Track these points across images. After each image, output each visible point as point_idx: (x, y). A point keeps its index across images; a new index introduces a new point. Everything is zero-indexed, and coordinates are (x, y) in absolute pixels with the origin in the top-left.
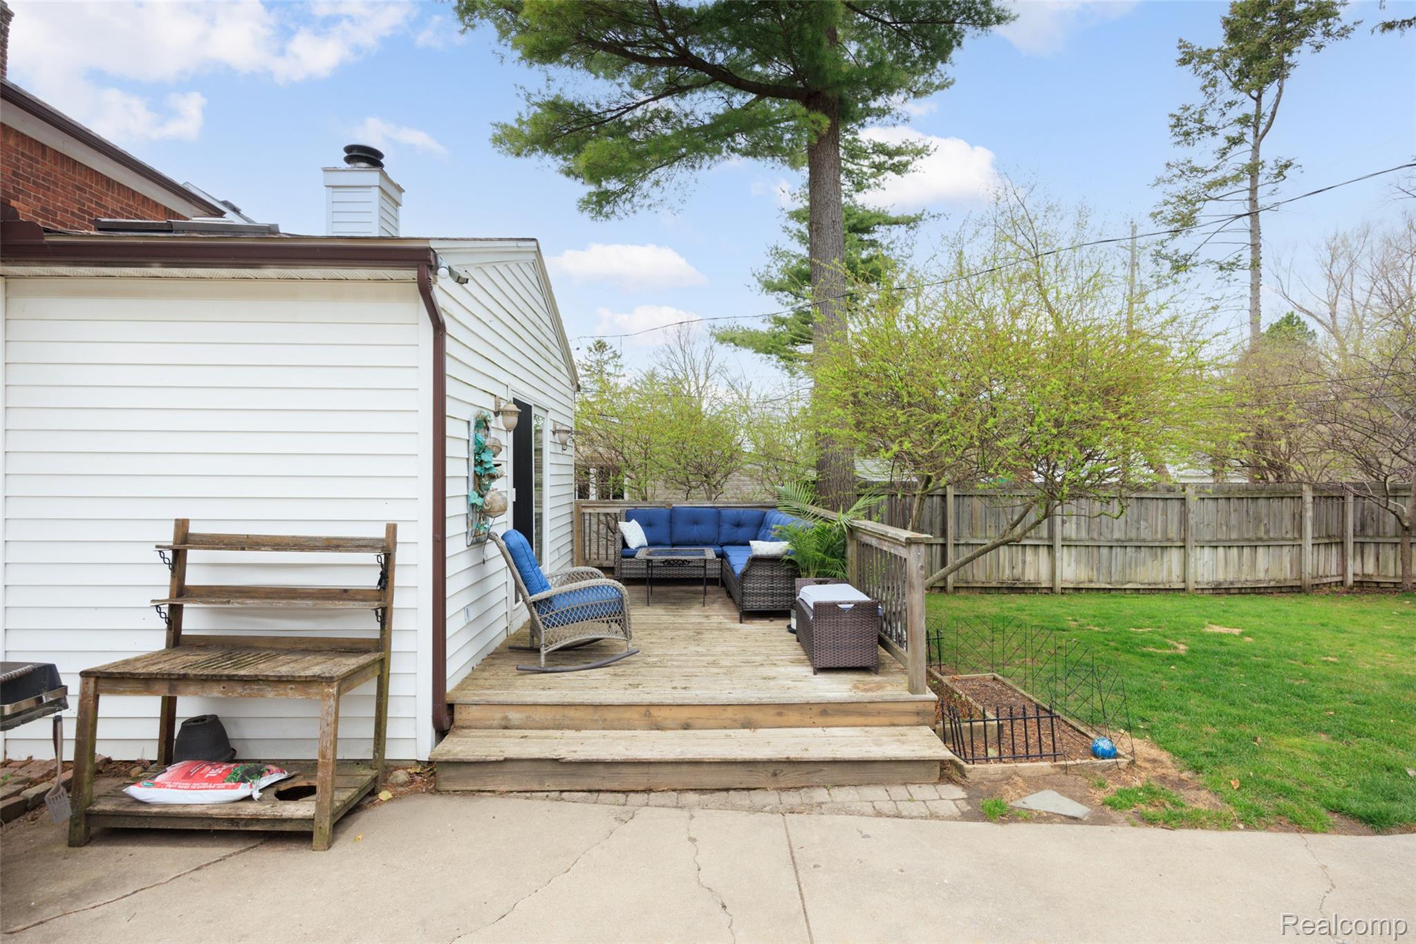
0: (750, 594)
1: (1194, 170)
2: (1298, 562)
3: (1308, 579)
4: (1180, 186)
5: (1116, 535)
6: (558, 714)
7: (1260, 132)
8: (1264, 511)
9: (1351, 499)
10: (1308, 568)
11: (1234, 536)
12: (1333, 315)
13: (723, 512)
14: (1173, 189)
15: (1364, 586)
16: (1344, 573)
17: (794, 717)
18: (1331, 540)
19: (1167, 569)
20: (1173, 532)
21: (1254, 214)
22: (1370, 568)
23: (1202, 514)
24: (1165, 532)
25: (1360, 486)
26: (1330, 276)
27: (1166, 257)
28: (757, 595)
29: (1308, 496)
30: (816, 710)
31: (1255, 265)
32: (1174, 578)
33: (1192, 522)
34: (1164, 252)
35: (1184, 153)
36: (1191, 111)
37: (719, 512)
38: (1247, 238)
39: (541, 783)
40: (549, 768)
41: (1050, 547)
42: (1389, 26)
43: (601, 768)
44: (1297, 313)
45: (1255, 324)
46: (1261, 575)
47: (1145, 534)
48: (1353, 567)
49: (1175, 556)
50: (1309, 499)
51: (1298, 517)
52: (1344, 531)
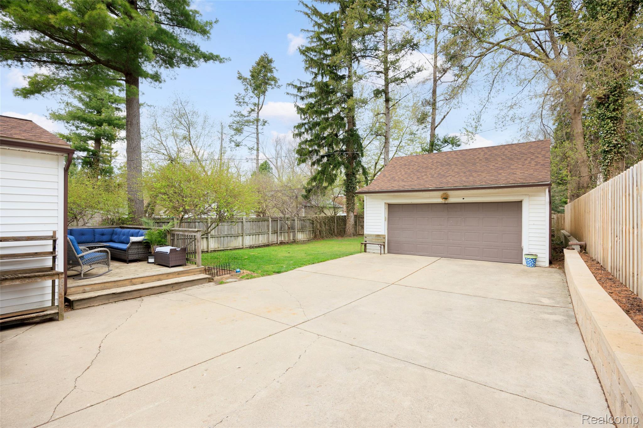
0: (130, 254)
1: (242, 115)
2: (268, 238)
3: (270, 243)
4: (238, 119)
5: (225, 233)
6: (102, 285)
7: (260, 108)
8: (261, 224)
9: (279, 221)
10: (270, 240)
11: (254, 232)
12: (277, 163)
13: (96, 230)
14: (235, 119)
15: (282, 243)
16: (277, 241)
17: (171, 276)
18: (275, 232)
19: (237, 243)
20: (240, 232)
21: (258, 134)
22: (283, 239)
23: (247, 225)
24: (238, 232)
25: (281, 218)
26: (276, 150)
27: (233, 141)
28: (133, 254)
29: (270, 220)
30: (177, 273)
31: (258, 150)
32: (240, 245)
33: (244, 228)
34: (232, 139)
35: (238, 109)
36: (241, 96)
37: (94, 230)
38: (255, 140)
39: (109, 301)
40: (111, 296)
41: (207, 238)
42: (288, 94)
43: (127, 293)
44: (268, 161)
45: (257, 163)
46: (260, 242)
47: (233, 233)
48: (279, 239)
49: (240, 238)
50: (270, 221)
51: (268, 226)
52: (277, 230)
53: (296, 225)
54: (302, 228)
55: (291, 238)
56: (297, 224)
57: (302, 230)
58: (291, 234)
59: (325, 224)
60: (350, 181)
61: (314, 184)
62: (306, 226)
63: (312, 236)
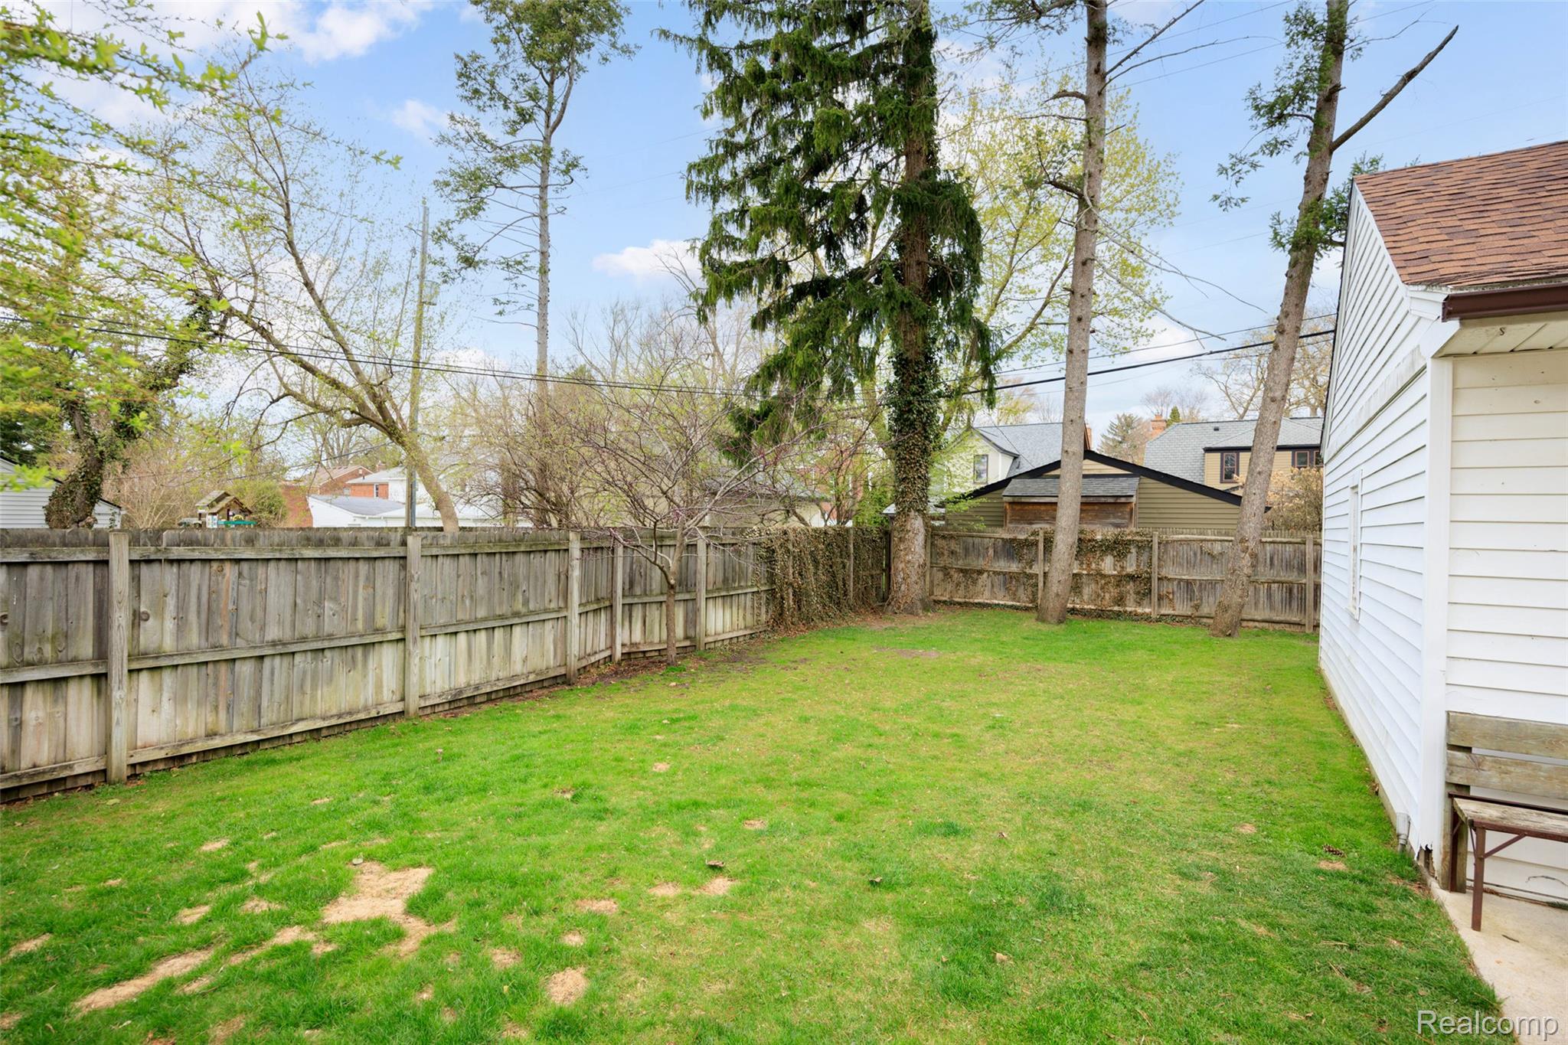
2: (563, 640)
3: (573, 663)
4: (468, 156)
5: (273, 633)
8: (521, 571)
9: (620, 551)
10: (575, 649)
11: (481, 613)
14: (460, 156)
15: (631, 659)
16: (612, 647)
18: (600, 605)
20: (385, 617)
21: (543, 219)
22: (637, 637)
23: (433, 582)
24: (371, 617)
25: (629, 534)
27: (451, 242)
29: (576, 548)
32: (386, 695)
33: (416, 596)
34: (449, 235)
35: (471, 113)
38: (536, 242)
41: (98, 679)
46: (518, 668)
47: (332, 625)
48: (622, 636)
49: (387, 658)
50: (576, 553)
51: (563, 578)
52: (613, 592)
53: (702, 567)
54: (725, 580)
55: (680, 632)
56: (706, 563)
57: (725, 590)
58: (679, 614)
59: (816, 562)
60: (914, 388)
61: (775, 389)
62: (741, 574)
63: (764, 617)
